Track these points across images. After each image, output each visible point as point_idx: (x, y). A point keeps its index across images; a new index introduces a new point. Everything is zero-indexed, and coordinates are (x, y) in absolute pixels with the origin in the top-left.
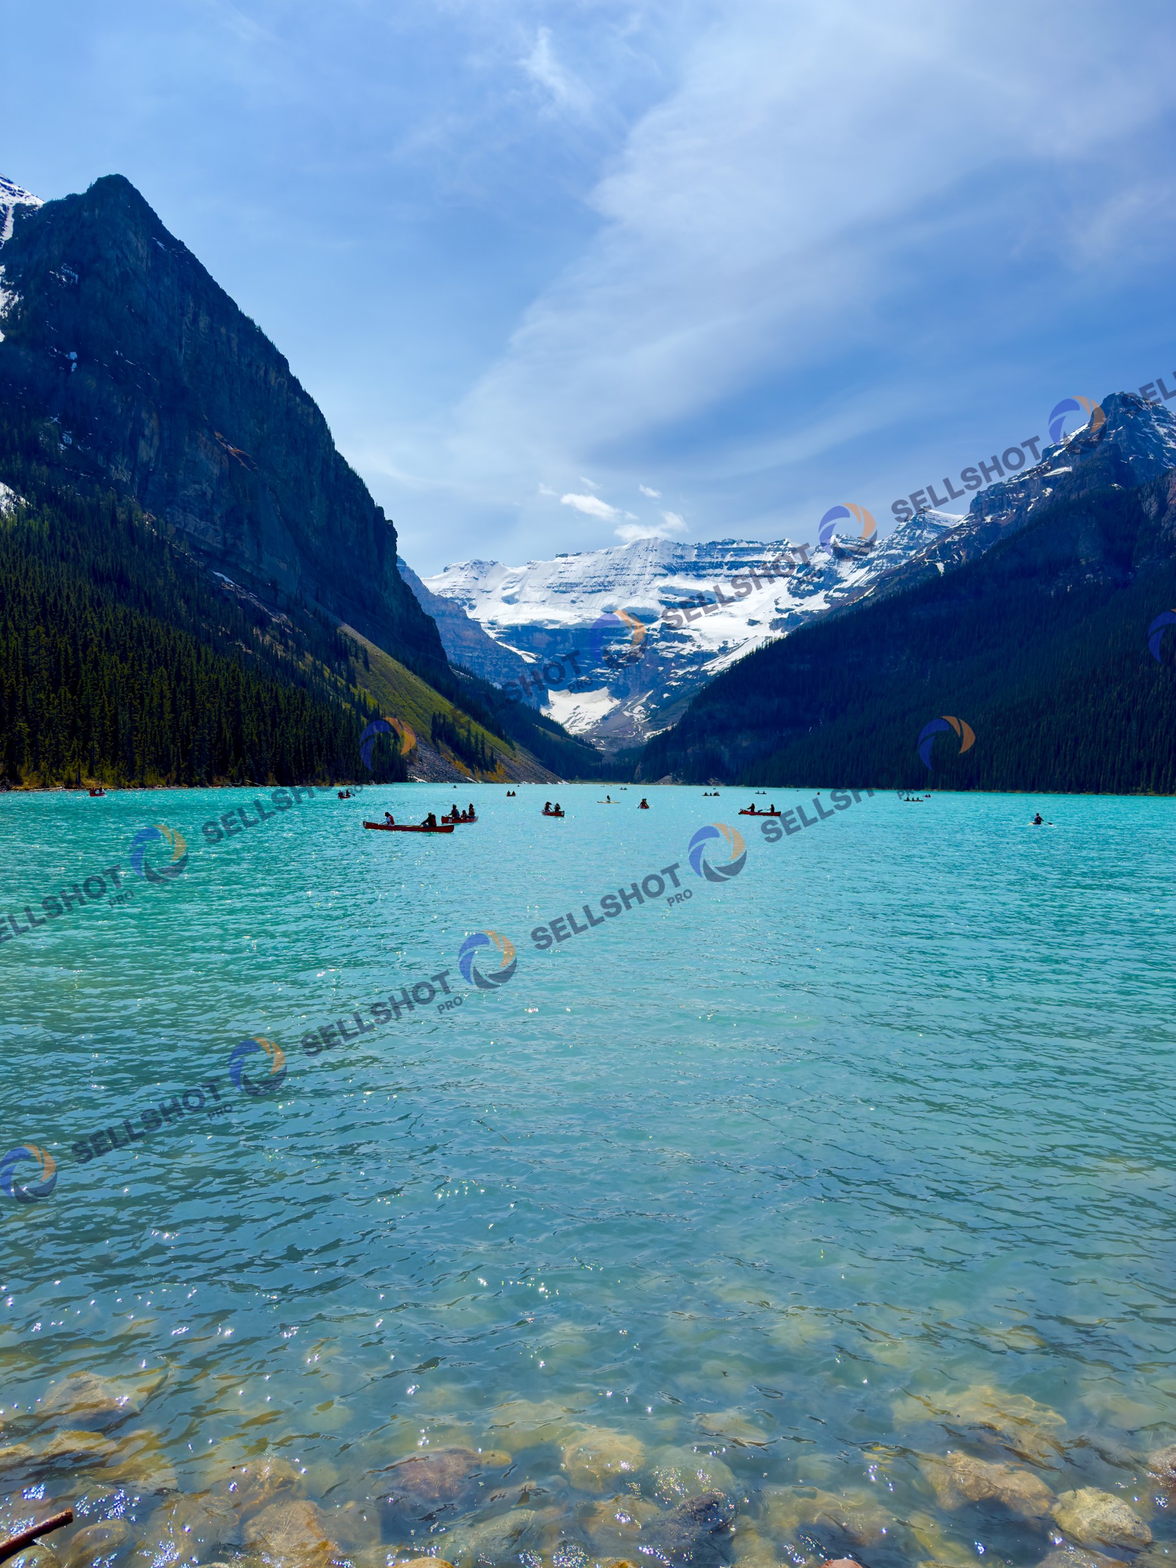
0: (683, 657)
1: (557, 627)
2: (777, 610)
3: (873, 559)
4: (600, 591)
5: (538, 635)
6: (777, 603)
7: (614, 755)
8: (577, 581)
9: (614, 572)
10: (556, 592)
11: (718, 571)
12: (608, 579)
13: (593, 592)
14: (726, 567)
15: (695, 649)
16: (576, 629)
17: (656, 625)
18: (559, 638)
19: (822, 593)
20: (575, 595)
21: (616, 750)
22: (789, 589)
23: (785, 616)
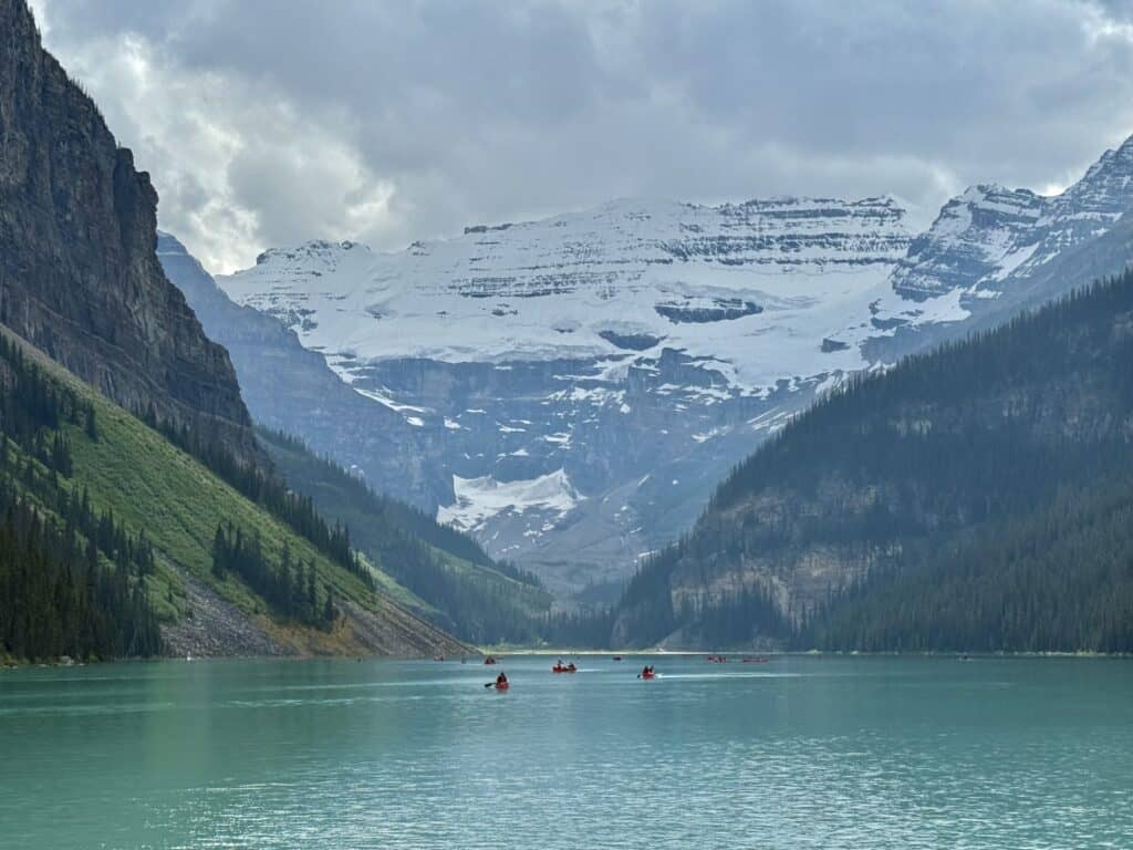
0: (704, 409)
1: (468, 358)
2: (876, 322)
3: (1045, 230)
4: (547, 292)
5: (432, 375)
6: (874, 311)
7: (576, 597)
8: (506, 275)
9: (572, 258)
10: (466, 295)
11: (764, 253)
12: (562, 271)
13: (533, 295)
14: (777, 246)
15: (726, 396)
16: (505, 363)
17: (653, 353)
18: (472, 380)
19: (957, 292)
20: (504, 300)
21: (578, 588)
22: (894, 284)
23: (889, 333)
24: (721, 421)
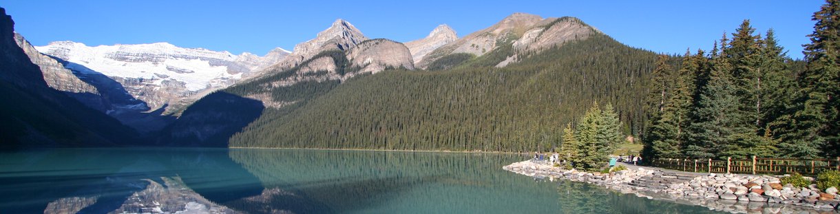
2: (223, 78)
10: (115, 60)
12: (143, 57)
15: (186, 91)
17: (168, 79)
19: (240, 74)
20: (126, 62)
22: (227, 70)
23: (225, 81)
24: (184, 96)
